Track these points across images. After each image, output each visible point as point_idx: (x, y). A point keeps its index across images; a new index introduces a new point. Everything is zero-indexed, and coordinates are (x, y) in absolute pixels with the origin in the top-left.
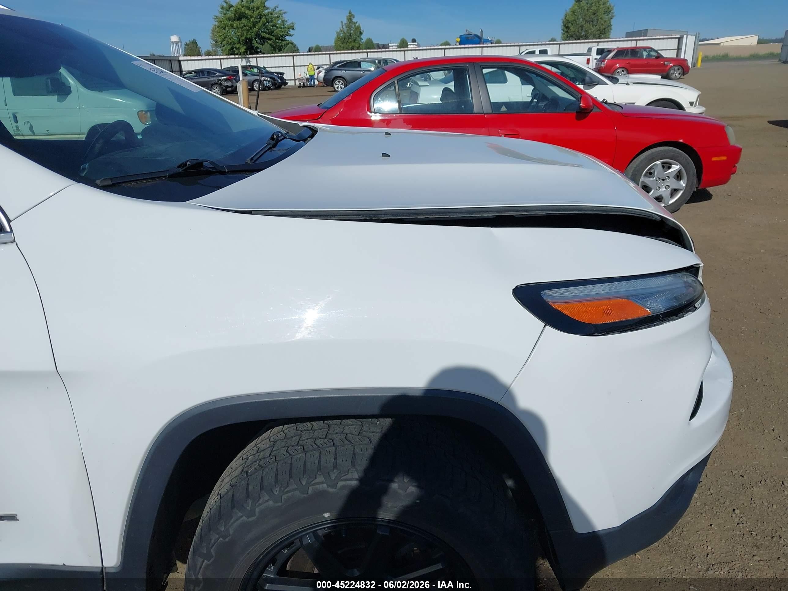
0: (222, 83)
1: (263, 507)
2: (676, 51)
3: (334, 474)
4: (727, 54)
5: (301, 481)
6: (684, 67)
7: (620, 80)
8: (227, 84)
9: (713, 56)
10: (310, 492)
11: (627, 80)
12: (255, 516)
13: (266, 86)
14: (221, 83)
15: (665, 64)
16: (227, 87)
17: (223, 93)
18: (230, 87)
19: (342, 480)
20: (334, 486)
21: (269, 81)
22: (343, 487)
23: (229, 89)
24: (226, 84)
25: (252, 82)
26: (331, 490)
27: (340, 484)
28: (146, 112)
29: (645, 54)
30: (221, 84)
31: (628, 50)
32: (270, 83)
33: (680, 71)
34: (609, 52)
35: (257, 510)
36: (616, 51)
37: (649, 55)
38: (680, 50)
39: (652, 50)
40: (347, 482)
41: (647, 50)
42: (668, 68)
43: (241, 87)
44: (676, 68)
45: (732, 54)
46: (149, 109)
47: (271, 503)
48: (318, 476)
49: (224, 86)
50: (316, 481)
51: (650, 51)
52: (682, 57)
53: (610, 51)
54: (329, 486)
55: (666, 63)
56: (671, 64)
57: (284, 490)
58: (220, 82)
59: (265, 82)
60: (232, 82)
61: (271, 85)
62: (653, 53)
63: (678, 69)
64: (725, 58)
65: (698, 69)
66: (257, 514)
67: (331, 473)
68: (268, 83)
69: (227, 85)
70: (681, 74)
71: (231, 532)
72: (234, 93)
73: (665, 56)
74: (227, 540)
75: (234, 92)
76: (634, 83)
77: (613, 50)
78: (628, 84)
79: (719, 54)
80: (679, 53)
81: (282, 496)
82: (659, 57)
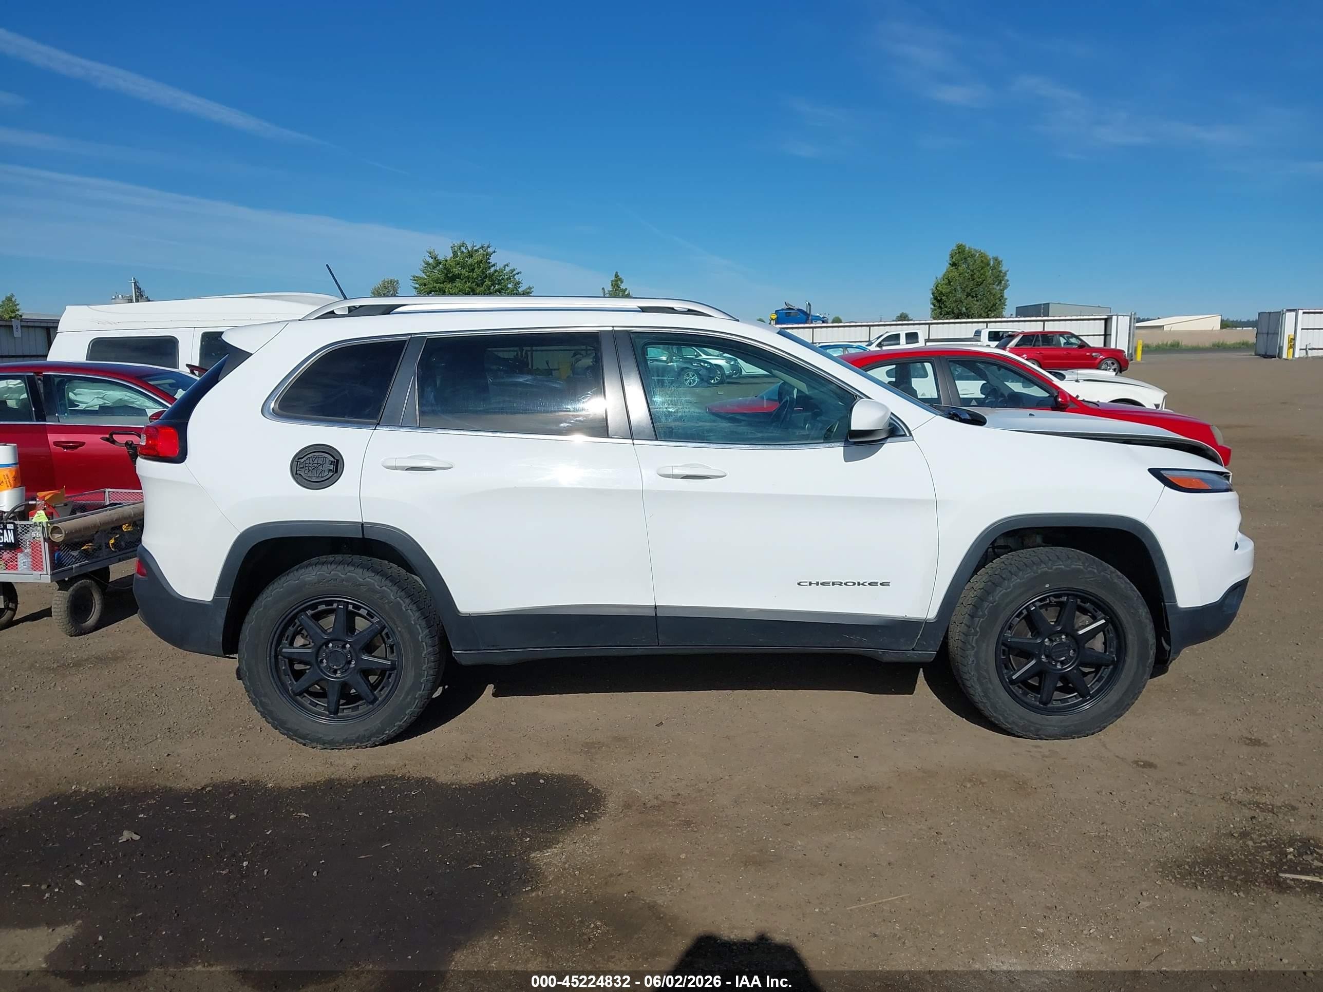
1: (1014, 583)
2: (1103, 337)
3: (1050, 563)
4: (1178, 343)
6: (1119, 360)
7: (1067, 376)
9: (1156, 346)
10: (1039, 572)
11: (1076, 376)
12: (1010, 588)
15: (1093, 356)
20: (1051, 569)
22: (1057, 569)
26: (1050, 571)
29: (1063, 341)
31: (1038, 336)
33: (1115, 366)
34: (1011, 338)
35: (986, 612)
36: (1021, 336)
37: (1067, 343)
38: (1108, 337)
39: (1073, 336)
40: (1058, 566)
41: (1065, 336)
42: (1098, 361)
44: (1109, 362)
45: (1185, 342)
47: (1019, 580)
50: (1042, 567)
51: (1068, 338)
52: (1113, 346)
53: (1012, 336)
55: (1094, 354)
56: (1101, 357)
57: (1025, 573)
62: (1073, 340)
63: (1113, 364)
64: (1175, 348)
65: (1139, 363)
66: (1012, 587)
67: (1048, 563)
70: (1117, 370)
71: (997, 599)
73: (1092, 345)
74: (995, 604)
76: (1085, 380)
77: (1017, 335)
78: (1077, 381)
79: (1165, 343)
80: (1108, 340)
81: (1024, 576)
82: (1083, 346)
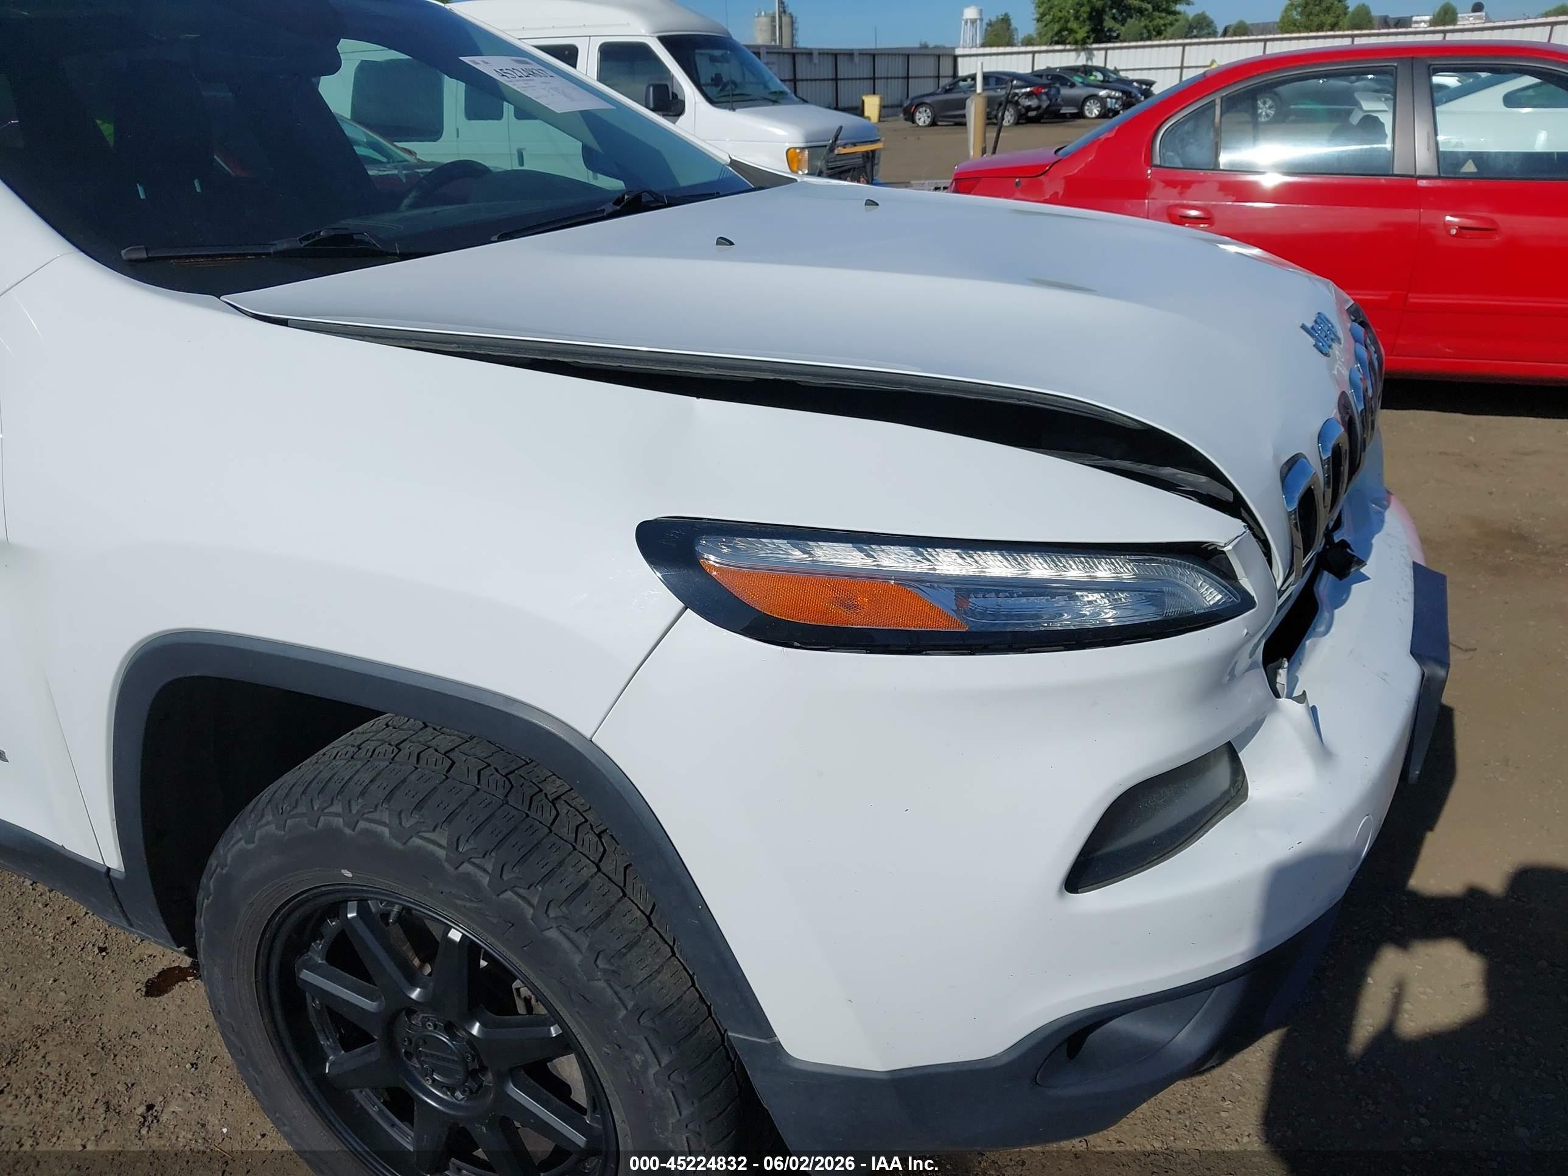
0: (1019, 100)
3: (358, 805)
5: (314, 802)
8: (1029, 103)
10: (320, 825)
12: (254, 842)
13: (1110, 110)
14: (1017, 101)
16: (1029, 108)
17: (1019, 119)
18: (1034, 110)
19: (367, 820)
20: (353, 825)
21: (1117, 99)
22: (366, 832)
23: (1032, 114)
24: (1027, 103)
25: (1082, 100)
26: (348, 831)
27: (362, 825)
28: (802, 149)
30: (1017, 103)
32: (1120, 103)
40: (372, 825)
43: (974, 111)
46: (809, 144)
48: (335, 802)
49: (1023, 107)
50: (332, 809)
54: (346, 824)
57: (290, 811)
58: (1016, 98)
59: (1109, 100)
60: (1039, 100)
61: (1120, 106)
67: (353, 803)
68: (1116, 103)
69: (1029, 106)
72: (1042, 121)
75: (1043, 118)
81: (286, 821)
